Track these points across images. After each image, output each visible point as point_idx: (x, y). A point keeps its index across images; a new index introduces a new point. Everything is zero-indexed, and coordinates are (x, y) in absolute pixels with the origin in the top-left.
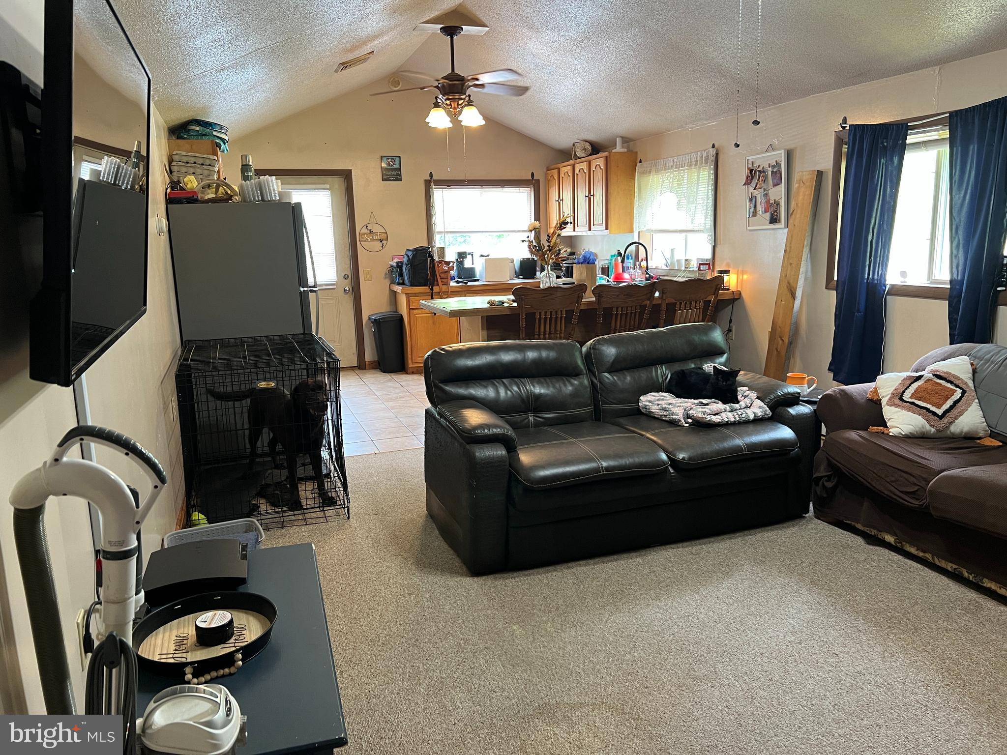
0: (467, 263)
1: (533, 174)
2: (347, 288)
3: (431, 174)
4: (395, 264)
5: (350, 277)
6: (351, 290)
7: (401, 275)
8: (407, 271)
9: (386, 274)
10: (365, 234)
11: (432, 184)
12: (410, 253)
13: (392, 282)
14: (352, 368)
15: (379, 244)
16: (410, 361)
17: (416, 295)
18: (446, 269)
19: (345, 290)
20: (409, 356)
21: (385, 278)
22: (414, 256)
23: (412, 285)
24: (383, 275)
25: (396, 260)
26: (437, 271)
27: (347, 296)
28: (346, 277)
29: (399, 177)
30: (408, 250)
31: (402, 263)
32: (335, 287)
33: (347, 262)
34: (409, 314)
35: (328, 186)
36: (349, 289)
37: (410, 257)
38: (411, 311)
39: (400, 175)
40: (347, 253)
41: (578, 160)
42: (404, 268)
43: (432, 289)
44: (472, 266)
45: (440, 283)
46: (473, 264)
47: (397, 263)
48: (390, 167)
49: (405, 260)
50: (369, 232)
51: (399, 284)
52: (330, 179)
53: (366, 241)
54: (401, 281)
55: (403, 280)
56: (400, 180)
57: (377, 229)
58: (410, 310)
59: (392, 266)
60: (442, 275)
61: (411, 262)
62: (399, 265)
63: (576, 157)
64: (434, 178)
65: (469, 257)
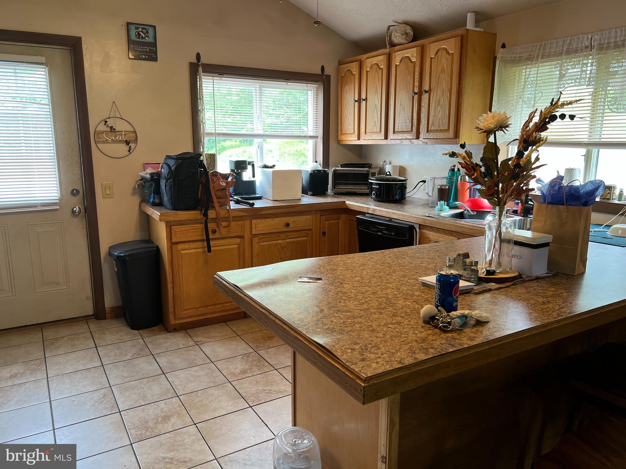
0: (247, 176)
1: (323, 68)
2: (76, 209)
3: (198, 56)
4: (148, 176)
5: (81, 192)
6: (82, 210)
7: (157, 191)
8: (168, 188)
9: (134, 189)
10: (103, 132)
11: (200, 69)
12: (172, 163)
13: (144, 200)
14: (85, 319)
15: (123, 148)
16: (171, 317)
17: (181, 223)
18: (224, 184)
19: (73, 212)
20: (171, 309)
21: (134, 194)
22: (178, 167)
23: (176, 207)
24: (130, 191)
25: (150, 170)
26: (211, 187)
27: (76, 220)
28: (74, 193)
29: (153, 55)
30: (168, 157)
31: (159, 174)
32: (58, 207)
33: (77, 171)
34: (171, 249)
35: (43, 59)
36: (80, 210)
37: (173, 168)
38: (174, 247)
39: (156, 53)
40: (76, 158)
41: (396, 48)
42: (163, 183)
43: (206, 215)
44: (252, 179)
45: (216, 204)
46: (254, 176)
47: (152, 174)
48: (140, 40)
49: (164, 171)
50: (109, 129)
51: (154, 205)
52: (47, 49)
53: (106, 142)
54: (157, 201)
55: (161, 199)
56: (155, 59)
57: (120, 126)
58: (172, 244)
59: (143, 179)
60: (219, 194)
61: (173, 174)
62: (156, 178)
63: (393, 45)
64: (203, 60)
65: (250, 167)
